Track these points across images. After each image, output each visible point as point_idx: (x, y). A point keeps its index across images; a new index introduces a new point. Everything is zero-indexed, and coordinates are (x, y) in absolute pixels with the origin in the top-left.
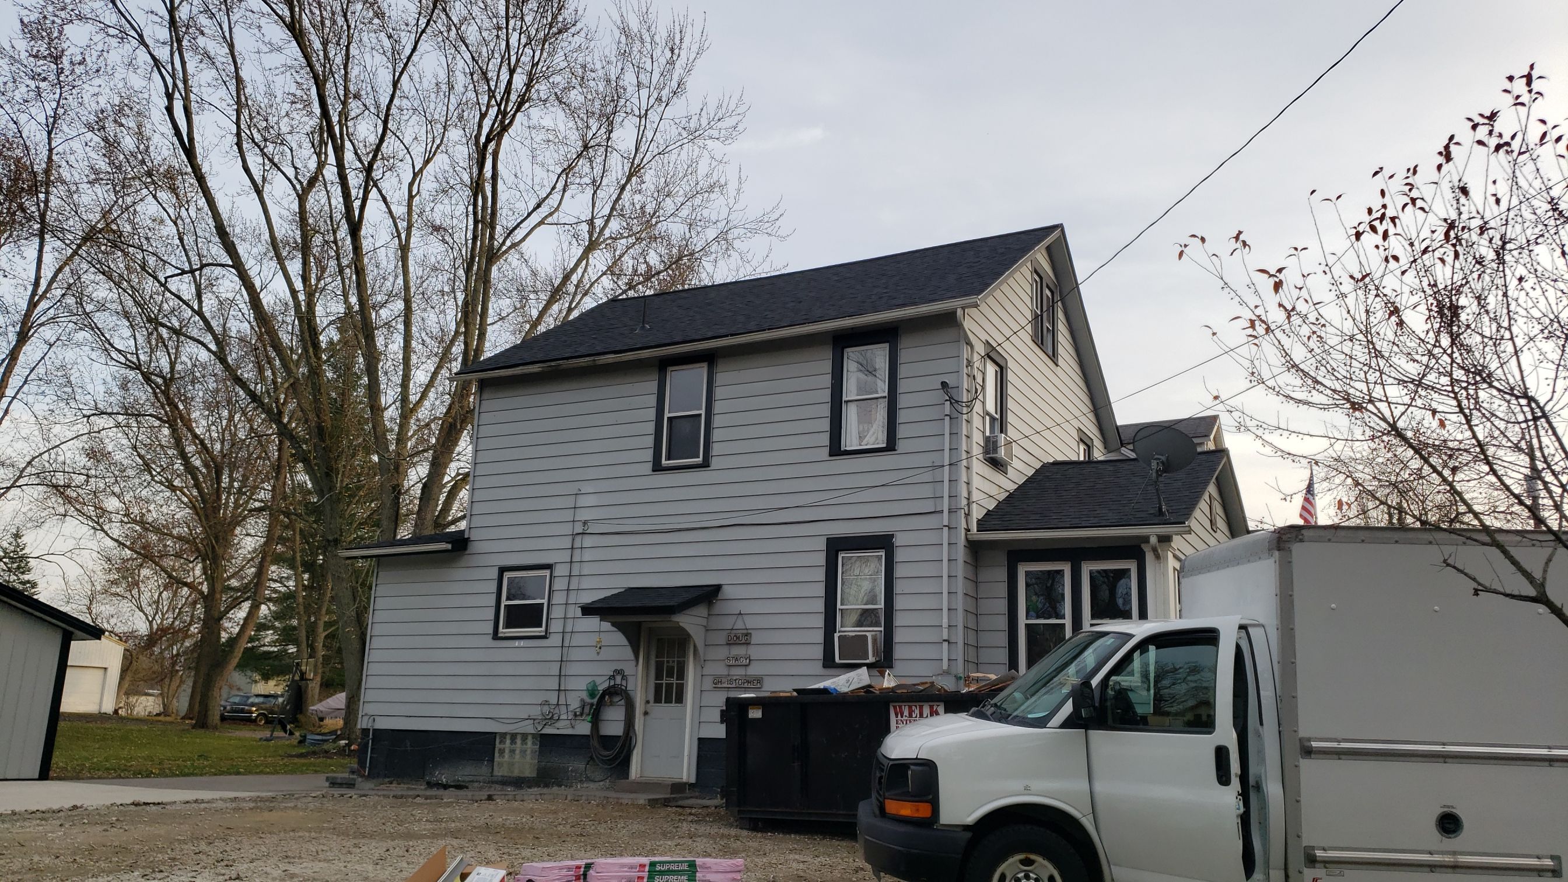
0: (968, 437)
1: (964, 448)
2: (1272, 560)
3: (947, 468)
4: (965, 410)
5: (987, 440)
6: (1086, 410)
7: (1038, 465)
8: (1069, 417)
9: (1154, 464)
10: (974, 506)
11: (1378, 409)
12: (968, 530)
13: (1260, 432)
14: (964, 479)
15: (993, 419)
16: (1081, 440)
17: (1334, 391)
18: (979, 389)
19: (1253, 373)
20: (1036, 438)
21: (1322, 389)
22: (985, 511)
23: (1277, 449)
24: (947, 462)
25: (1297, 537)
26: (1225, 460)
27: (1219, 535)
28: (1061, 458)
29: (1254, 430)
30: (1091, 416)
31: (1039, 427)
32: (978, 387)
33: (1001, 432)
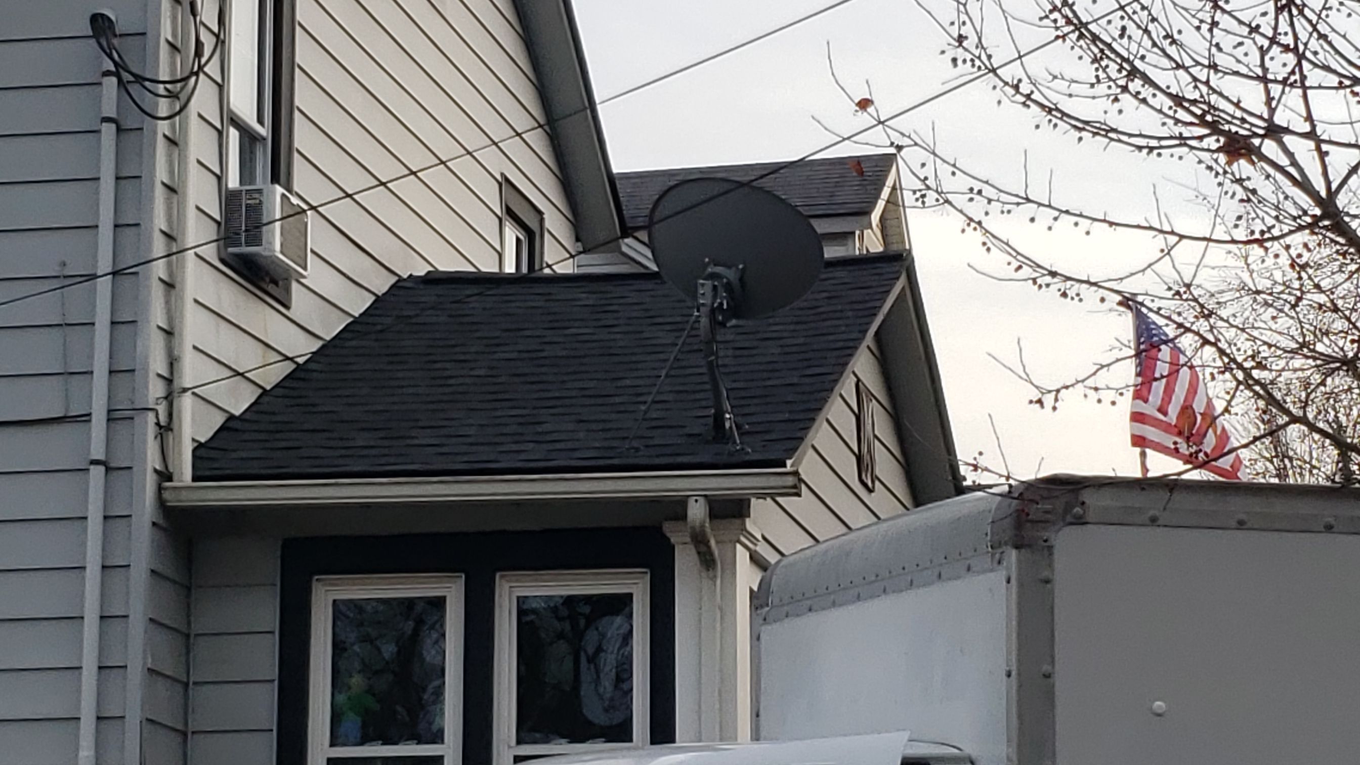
0: (171, 189)
1: (160, 222)
2: (999, 576)
3: (104, 285)
4: (163, 107)
5: (230, 200)
6: (522, 122)
7: (382, 284)
8: (472, 140)
9: (705, 288)
10: (187, 403)
11: (1290, 155)
12: (165, 476)
13: (976, 210)
14: (158, 317)
15: (249, 138)
16: (510, 212)
17: (1178, 100)
18: (208, 42)
19: (961, 39)
20: (374, 200)
21: (1147, 92)
22: (219, 420)
23: (1022, 260)
24: (104, 265)
25: (1068, 508)
26: (901, 282)
27: (879, 500)
28: (448, 264)
29: (960, 201)
30: (537, 139)
31: (386, 169)
32: (205, 37)
33: (275, 179)
